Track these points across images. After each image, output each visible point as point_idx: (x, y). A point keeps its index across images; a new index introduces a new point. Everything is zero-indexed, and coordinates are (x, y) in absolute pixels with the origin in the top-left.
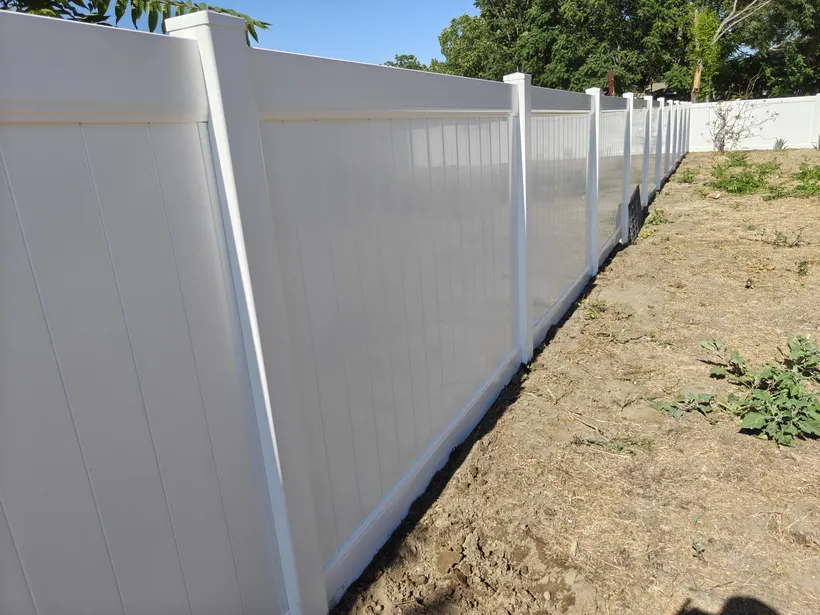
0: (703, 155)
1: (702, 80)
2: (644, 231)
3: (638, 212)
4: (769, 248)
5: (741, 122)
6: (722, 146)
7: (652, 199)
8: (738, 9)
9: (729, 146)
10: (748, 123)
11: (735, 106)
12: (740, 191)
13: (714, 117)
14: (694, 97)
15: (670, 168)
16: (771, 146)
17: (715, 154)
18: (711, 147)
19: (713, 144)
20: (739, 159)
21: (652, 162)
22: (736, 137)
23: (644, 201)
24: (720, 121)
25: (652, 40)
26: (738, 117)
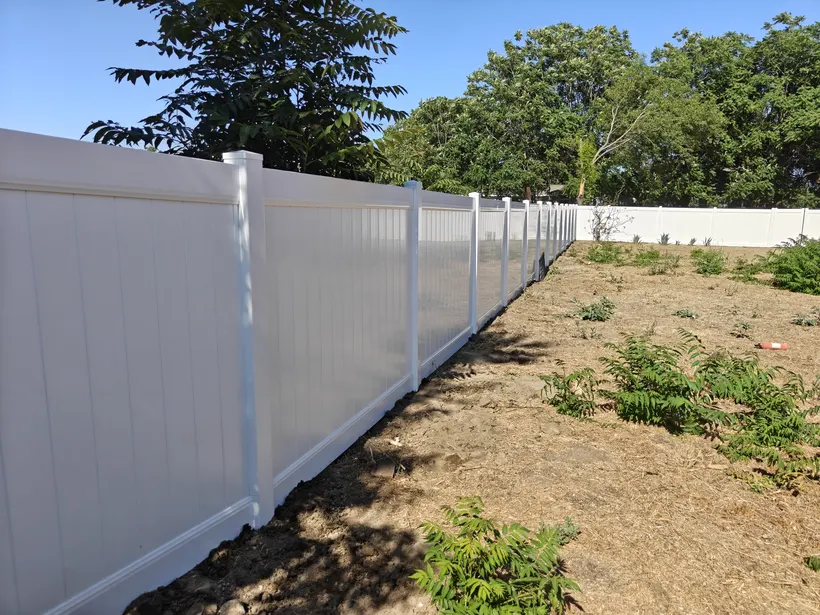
0: (586, 242)
1: (585, 189)
2: (547, 277)
3: (544, 268)
4: (608, 284)
5: (611, 221)
6: (599, 237)
7: (551, 263)
8: (610, 141)
9: (603, 238)
10: (615, 223)
11: (607, 210)
12: (602, 261)
13: (593, 217)
14: (580, 201)
15: (563, 248)
16: (630, 239)
17: (594, 242)
18: (591, 238)
19: (592, 236)
20: (608, 246)
21: (551, 245)
22: (608, 231)
23: (547, 264)
24: (596, 220)
25: (553, 152)
26: (608, 218)
